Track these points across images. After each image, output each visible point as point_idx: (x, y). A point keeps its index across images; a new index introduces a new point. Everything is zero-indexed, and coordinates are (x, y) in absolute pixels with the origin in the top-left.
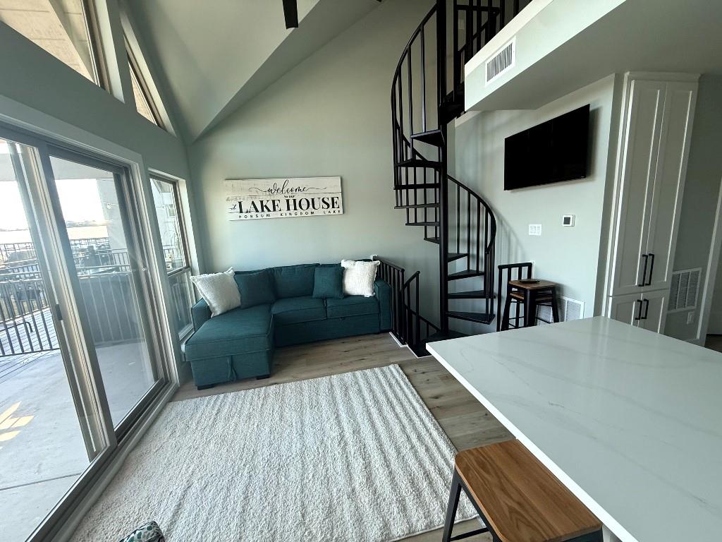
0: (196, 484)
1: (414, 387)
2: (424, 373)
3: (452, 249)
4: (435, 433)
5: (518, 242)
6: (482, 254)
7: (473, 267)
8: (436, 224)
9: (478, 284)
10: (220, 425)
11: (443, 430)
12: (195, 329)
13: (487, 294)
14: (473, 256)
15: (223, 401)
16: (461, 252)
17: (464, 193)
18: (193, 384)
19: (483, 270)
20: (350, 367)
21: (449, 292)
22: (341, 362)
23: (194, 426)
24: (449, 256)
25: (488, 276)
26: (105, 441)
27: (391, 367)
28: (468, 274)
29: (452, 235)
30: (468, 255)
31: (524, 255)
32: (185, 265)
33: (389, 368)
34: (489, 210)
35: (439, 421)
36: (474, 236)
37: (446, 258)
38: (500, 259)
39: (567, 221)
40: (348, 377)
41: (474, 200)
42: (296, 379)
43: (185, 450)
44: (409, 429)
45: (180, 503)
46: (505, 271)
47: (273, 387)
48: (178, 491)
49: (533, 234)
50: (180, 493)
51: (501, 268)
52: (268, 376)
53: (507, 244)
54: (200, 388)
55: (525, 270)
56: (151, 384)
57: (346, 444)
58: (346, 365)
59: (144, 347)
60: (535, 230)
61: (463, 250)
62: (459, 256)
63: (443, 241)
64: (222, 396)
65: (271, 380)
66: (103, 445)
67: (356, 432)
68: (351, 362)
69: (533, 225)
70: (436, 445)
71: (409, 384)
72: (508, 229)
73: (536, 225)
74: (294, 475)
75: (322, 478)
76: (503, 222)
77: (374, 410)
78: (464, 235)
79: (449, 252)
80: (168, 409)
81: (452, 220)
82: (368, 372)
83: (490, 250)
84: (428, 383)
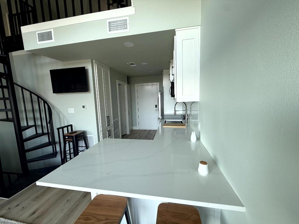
2: (17, 206)
3: (24, 124)
5: (64, 116)
6: (44, 124)
7: (40, 131)
9: (45, 139)
13: (52, 143)
14: (38, 126)
16: (29, 125)
17: (27, 94)
19: (46, 132)
21: (25, 149)
24: (22, 128)
25: (51, 134)
28: (37, 136)
30: (35, 126)
31: (68, 122)
34: (45, 102)
37: (19, 130)
38: (56, 125)
39: (84, 107)
46: (61, 130)
51: (58, 129)
53: (58, 118)
55: (70, 128)
60: (71, 111)
61: (31, 123)
62: (28, 127)
63: (16, 120)
72: (58, 111)
76: (55, 108)
78: (30, 115)
81: (21, 107)
83: (51, 122)
84: (24, 209)
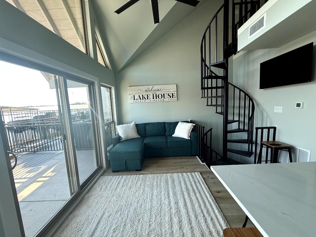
0: (106, 214)
1: (207, 185)
2: (212, 178)
3: (230, 118)
4: (216, 211)
5: (268, 116)
6: (247, 121)
7: (242, 127)
8: (222, 106)
9: (244, 136)
10: (118, 189)
11: (221, 210)
12: (113, 147)
13: (249, 141)
14: (242, 122)
15: (121, 178)
16: (235, 120)
17: (237, 91)
18: (110, 170)
19: (247, 129)
20: (176, 171)
21: (228, 139)
22: (172, 168)
23: (109, 188)
24: (228, 122)
25: (250, 132)
26: (76, 189)
27: (196, 173)
28: (239, 130)
29: (230, 111)
30: (239, 121)
31: (271, 123)
32: (112, 120)
33: (195, 174)
34: (251, 99)
35: (219, 205)
36: (242, 112)
37: (227, 122)
38: (257, 123)
39: (298, 105)
40: (175, 175)
41: (243, 94)
42: (151, 173)
43: (104, 198)
44: (203, 207)
45: (99, 221)
46: (259, 131)
47: (142, 175)
48: (99, 215)
49: (277, 112)
50: (100, 216)
51: (257, 129)
52: (140, 170)
53: (261, 116)
54: (114, 172)
55: (272, 131)
56: (95, 167)
57: (171, 208)
58: (175, 169)
59: (94, 151)
60: (278, 109)
61: (236, 118)
62: (234, 121)
63: (225, 114)
64: (121, 176)
65: (141, 172)
66: (75, 190)
67: (177, 203)
68: (177, 168)
69: (277, 107)
70: (217, 218)
71: (205, 183)
72: (262, 109)
73: (279, 107)
74: (146, 219)
75: (159, 223)
76: (259, 105)
77: (185, 194)
78: (236, 111)
79: (228, 119)
80: (100, 180)
81: (230, 104)
82: (184, 174)
83: (251, 118)
84: (214, 184)
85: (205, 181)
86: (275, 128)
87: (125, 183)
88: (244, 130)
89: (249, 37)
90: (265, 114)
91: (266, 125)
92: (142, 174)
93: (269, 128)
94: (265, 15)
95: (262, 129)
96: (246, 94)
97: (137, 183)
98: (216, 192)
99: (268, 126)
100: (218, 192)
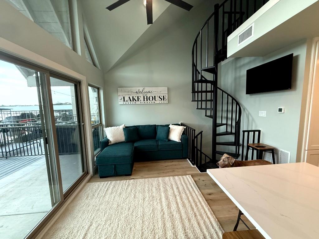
0: (94, 224)
1: (198, 188)
2: (203, 181)
3: (219, 121)
4: (209, 214)
5: (253, 120)
6: (234, 124)
7: (229, 130)
8: (211, 109)
9: (232, 138)
10: (107, 197)
11: (214, 212)
12: (101, 151)
13: (236, 144)
14: (229, 125)
15: (110, 185)
17: (225, 96)
18: (98, 175)
19: (234, 132)
20: (167, 174)
21: (217, 142)
22: (163, 171)
23: (96, 195)
24: (217, 125)
25: (237, 134)
26: (59, 198)
27: (187, 176)
28: (226, 133)
29: (219, 114)
30: (227, 124)
31: (256, 126)
32: (99, 123)
33: (186, 177)
34: (238, 104)
35: (211, 207)
36: (230, 116)
37: (216, 125)
38: (244, 127)
39: (280, 110)
40: (167, 178)
41: (230, 99)
42: (142, 178)
43: (91, 207)
45: (86, 234)
46: (246, 134)
48: (86, 227)
49: (261, 116)
51: (244, 132)
52: (130, 175)
53: (247, 120)
54: (101, 177)
55: (257, 133)
56: (81, 173)
58: (166, 173)
59: (79, 156)
60: (263, 114)
61: (224, 122)
62: (222, 125)
63: (214, 117)
64: (110, 182)
65: (132, 177)
66: (57, 198)
67: (169, 207)
68: (168, 172)
69: (261, 112)
71: (196, 186)
72: (247, 113)
73: (263, 112)
74: (138, 227)
76: (245, 110)
77: (178, 198)
78: (225, 115)
79: (217, 122)
80: (85, 187)
81: (219, 108)
82: (176, 177)
83: (238, 124)
84: (205, 186)
85: (196, 184)
86: (259, 131)
87: (114, 190)
88: (231, 133)
89: (239, 45)
90: (250, 118)
91: (252, 128)
92: (132, 179)
93: (254, 131)
94: (253, 25)
95: (249, 131)
96: (233, 99)
97: (127, 189)
98: (207, 194)
99: (253, 129)
100: (210, 194)
